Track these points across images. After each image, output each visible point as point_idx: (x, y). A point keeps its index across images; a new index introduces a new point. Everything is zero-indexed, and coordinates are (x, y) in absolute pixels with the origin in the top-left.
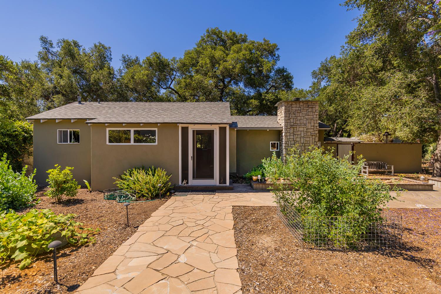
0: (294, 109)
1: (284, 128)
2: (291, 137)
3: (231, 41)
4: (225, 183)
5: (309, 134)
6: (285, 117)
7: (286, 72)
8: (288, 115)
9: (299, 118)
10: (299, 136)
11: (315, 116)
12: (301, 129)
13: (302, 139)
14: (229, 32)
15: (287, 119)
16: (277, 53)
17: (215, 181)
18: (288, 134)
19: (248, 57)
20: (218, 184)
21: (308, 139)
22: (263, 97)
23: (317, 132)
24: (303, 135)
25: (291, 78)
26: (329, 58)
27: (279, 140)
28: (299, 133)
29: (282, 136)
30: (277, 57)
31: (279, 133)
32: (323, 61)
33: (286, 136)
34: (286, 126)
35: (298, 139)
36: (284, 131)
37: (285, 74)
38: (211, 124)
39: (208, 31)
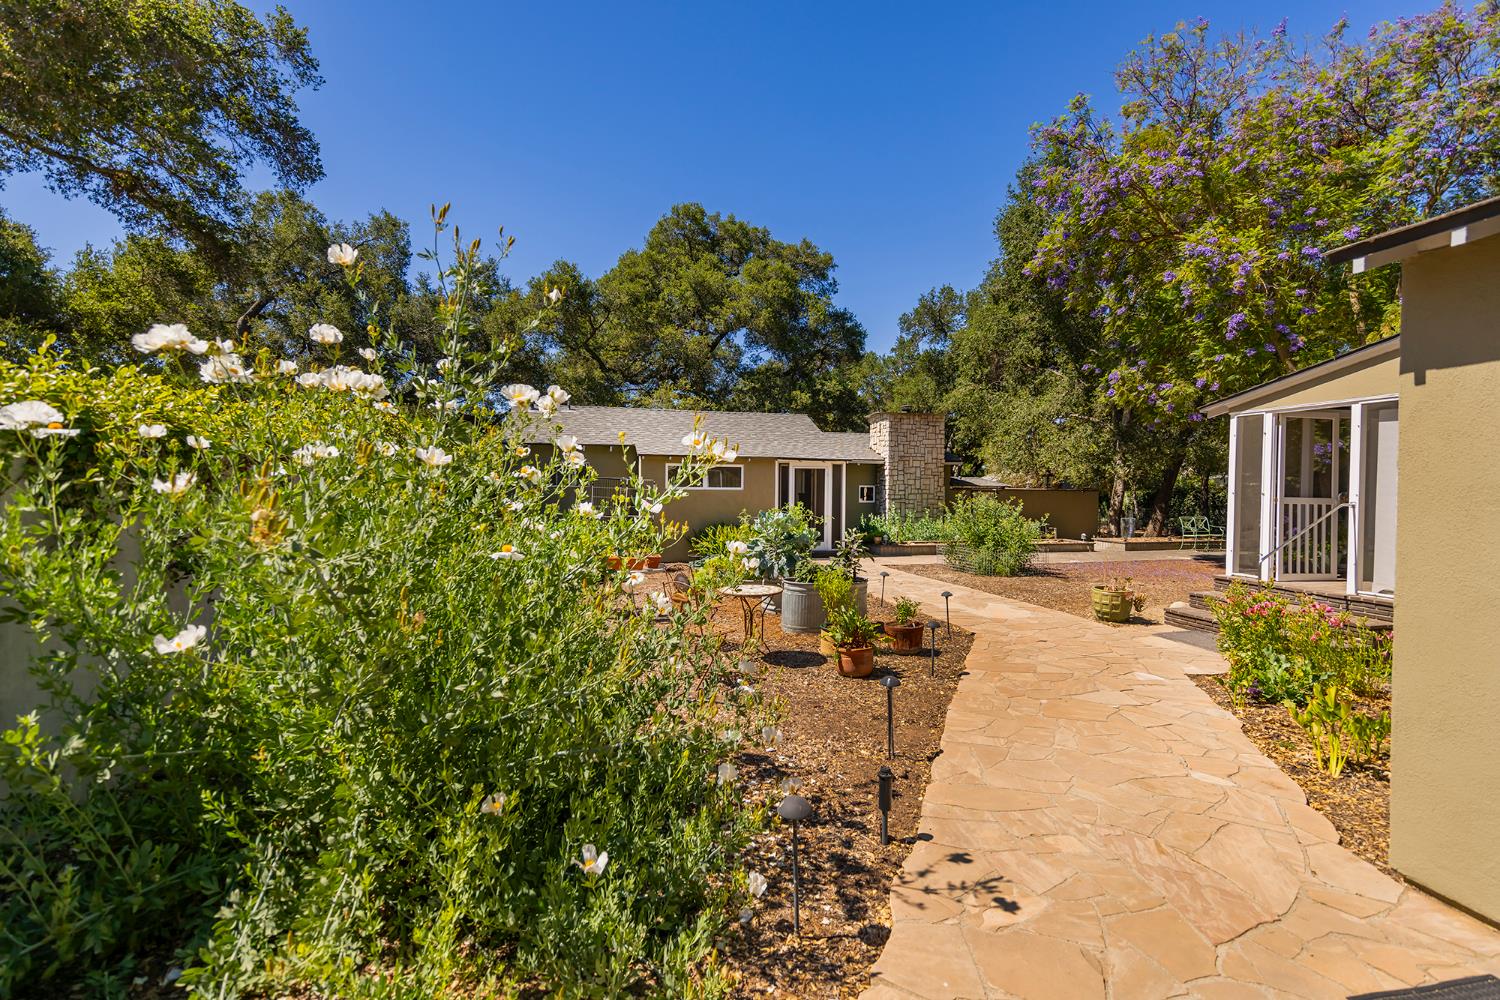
0: (905, 427)
1: (887, 460)
2: (901, 478)
3: (736, 245)
5: (929, 472)
6: (891, 441)
7: (851, 319)
8: (894, 438)
9: (913, 444)
10: (913, 477)
11: (938, 441)
12: (916, 464)
13: (918, 482)
15: (894, 445)
16: (831, 274)
17: (828, 544)
18: (895, 473)
19: (785, 295)
20: (830, 547)
21: (927, 482)
23: (942, 469)
24: (918, 475)
25: (863, 335)
26: (938, 290)
27: (875, 483)
28: (913, 470)
29: (883, 475)
30: (830, 284)
31: (876, 469)
32: (927, 295)
33: (891, 476)
34: (892, 457)
35: (912, 482)
36: (887, 466)
37: (849, 325)
38: (823, 460)
39: (675, 210)
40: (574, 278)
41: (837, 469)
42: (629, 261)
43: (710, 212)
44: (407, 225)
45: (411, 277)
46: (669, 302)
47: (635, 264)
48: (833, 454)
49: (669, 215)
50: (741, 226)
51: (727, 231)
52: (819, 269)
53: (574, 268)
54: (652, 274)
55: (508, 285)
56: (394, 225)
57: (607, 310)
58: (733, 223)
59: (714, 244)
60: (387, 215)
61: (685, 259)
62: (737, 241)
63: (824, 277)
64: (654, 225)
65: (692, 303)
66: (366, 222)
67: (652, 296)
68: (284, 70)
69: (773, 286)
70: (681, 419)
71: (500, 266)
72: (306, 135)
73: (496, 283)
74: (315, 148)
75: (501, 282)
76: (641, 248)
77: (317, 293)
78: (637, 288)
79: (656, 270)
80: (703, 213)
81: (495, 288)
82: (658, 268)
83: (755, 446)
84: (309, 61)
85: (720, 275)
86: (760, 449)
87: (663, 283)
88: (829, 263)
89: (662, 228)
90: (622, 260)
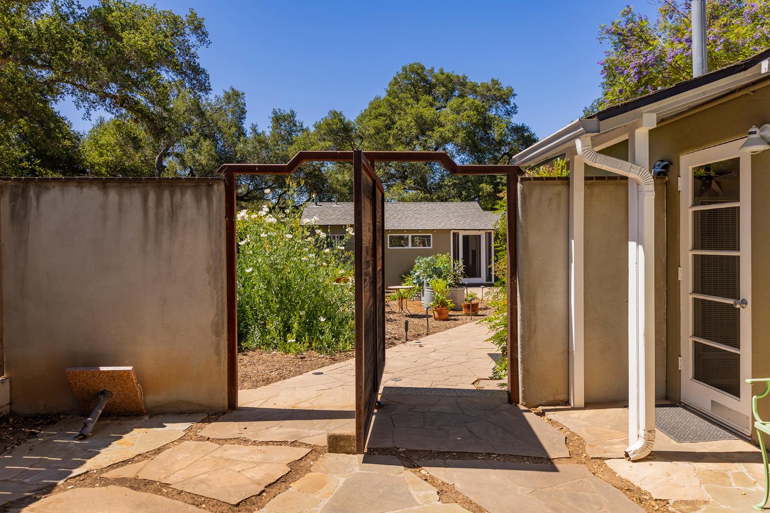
3: (444, 89)
4: (491, 281)
7: (527, 130)
14: (436, 71)
16: (512, 101)
17: (483, 279)
19: (475, 121)
20: (484, 281)
22: (498, 180)
30: (512, 108)
32: (588, 107)
37: (526, 134)
38: (479, 230)
39: (404, 69)
40: (341, 120)
41: (489, 235)
42: (375, 105)
43: (428, 68)
44: (243, 94)
45: (247, 125)
46: (401, 130)
47: (379, 107)
48: (486, 225)
49: (401, 72)
50: (448, 77)
51: (438, 80)
52: (504, 98)
53: (341, 114)
54: (389, 113)
55: (302, 126)
56: (237, 96)
57: (361, 138)
58: (442, 73)
59: (429, 88)
60: (233, 89)
61: (411, 101)
62: (445, 86)
63: (508, 103)
64: (391, 79)
65: (415, 132)
66: (222, 95)
67: (388, 128)
68: (193, 39)
69: (468, 116)
70: (400, 208)
71: (297, 115)
72: (203, 71)
73: (295, 125)
74: (207, 76)
75: (298, 124)
76: (384, 95)
77: (198, 141)
78: (379, 123)
79: (392, 109)
80: (423, 68)
81: (294, 128)
82: (393, 108)
83: (440, 223)
84: (203, 33)
85: (433, 110)
86: (443, 224)
87: (396, 118)
88: (511, 93)
89: (396, 82)
90: (371, 104)
